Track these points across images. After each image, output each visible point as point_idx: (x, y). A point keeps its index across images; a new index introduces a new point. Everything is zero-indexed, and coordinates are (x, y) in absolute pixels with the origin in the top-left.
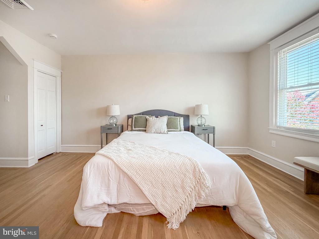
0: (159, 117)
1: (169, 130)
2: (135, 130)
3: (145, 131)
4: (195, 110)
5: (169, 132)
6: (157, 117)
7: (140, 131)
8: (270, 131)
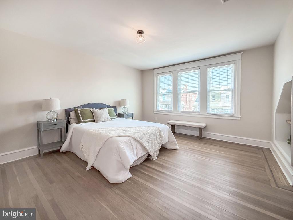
0: (98, 109)
1: (111, 118)
2: (85, 122)
3: (94, 121)
4: (120, 103)
5: (113, 119)
6: (100, 109)
7: (89, 122)
8: (154, 113)
